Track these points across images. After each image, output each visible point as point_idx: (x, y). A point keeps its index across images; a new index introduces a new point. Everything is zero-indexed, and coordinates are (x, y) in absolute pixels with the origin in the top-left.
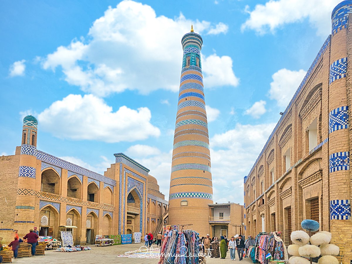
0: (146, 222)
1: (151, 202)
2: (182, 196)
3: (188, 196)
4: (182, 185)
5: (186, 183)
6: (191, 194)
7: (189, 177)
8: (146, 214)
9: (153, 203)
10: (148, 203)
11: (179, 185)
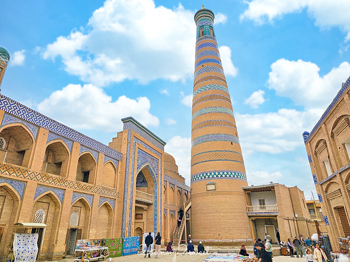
0: (163, 216)
1: (168, 186)
2: (207, 177)
3: (215, 176)
4: (205, 161)
5: (211, 159)
6: (219, 174)
7: (214, 151)
8: (163, 204)
9: (171, 188)
10: (165, 187)
11: (202, 162)
